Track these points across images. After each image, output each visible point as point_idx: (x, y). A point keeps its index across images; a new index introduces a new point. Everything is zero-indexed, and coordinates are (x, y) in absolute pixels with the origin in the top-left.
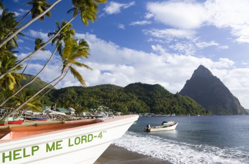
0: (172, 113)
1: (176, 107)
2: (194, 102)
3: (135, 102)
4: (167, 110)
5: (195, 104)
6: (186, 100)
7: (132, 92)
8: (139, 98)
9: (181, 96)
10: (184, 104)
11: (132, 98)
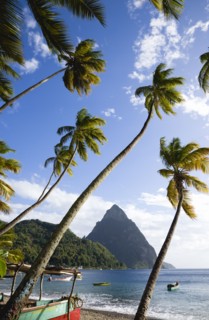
0: (78, 265)
1: (85, 257)
2: (107, 251)
3: (29, 247)
4: (72, 261)
5: (108, 254)
6: (97, 248)
7: (25, 233)
8: (35, 242)
9: (91, 242)
10: (95, 254)
11: (25, 240)
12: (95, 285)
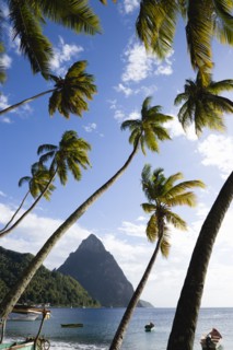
0: (45, 303)
1: (54, 292)
2: (79, 286)
4: (38, 297)
5: (80, 291)
6: (68, 283)
9: (62, 275)
10: (65, 289)
12: (63, 326)
